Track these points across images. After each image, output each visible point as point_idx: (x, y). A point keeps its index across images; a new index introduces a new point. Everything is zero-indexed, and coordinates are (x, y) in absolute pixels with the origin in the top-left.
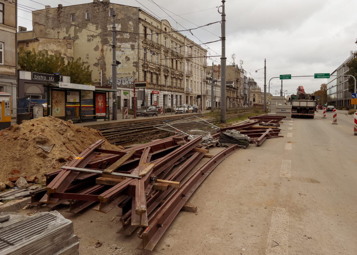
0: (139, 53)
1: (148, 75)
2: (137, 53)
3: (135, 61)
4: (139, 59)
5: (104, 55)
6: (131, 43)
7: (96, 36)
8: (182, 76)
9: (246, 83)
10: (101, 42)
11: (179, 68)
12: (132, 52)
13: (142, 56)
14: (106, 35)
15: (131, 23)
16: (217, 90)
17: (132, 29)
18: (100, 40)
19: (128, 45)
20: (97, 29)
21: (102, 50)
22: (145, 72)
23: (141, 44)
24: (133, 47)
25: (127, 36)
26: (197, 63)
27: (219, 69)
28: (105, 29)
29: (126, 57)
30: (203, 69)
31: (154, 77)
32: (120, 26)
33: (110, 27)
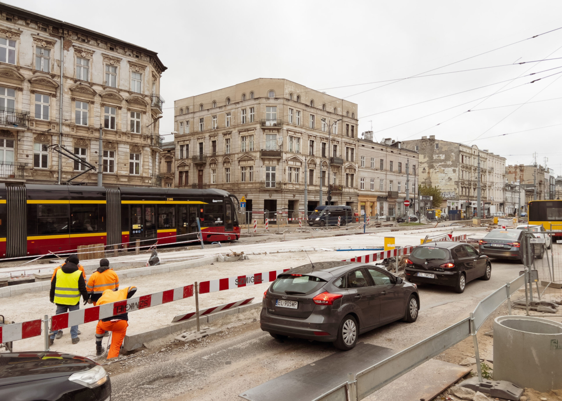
0: (459, 175)
1: (464, 189)
2: (458, 175)
3: (456, 180)
4: (459, 179)
5: (431, 176)
6: (453, 168)
7: (424, 163)
8: (486, 186)
9: (552, 185)
10: (428, 167)
11: (483, 180)
12: (454, 174)
13: (461, 177)
14: (432, 162)
15: (453, 154)
16: (516, 196)
17: (454, 159)
18: (427, 165)
19: (451, 169)
20: (424, 158)
21: (429, 173)
22: (462, 187)
23: (461, 168)
24: (454, 171)
25: (450, 163)
26: (497, 173)
27: (516, 170)
28: (431, 158)
29: (449, 178)
30: (502, 177)
31: (467, 190)
32: (444, 156)
33: (435, 157)
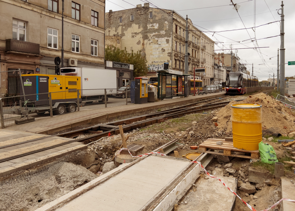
0: (172, 45)
1: (178, 63)
2: (171, 45)
3: (169, 52)
4: (172, 50)
5: (145, 48)
6: (166, 38)
7: (138, 34)
8: (199, 62)
9: (240, 68)
10: (143, 37)
11: (196, 56)
12: (167, 45)
13: (174, 48)
14: (146, 32)
15: (166, 22)
16: (221, 74)
17: (168, 27)
18: (141, 36)
19: (164, 40)
20: (139, 28)
21: (143, 44)
22: (176, 60)
23: (174, 38)
24: (167, 41)
25: (163, 32)
26: (208, 52)
27: (219, 56)
28: (145, 28)
29: (162, 49)
30: (212, 57)
31: (181, 64)
32: (158, 25)
33: (149, 26)
